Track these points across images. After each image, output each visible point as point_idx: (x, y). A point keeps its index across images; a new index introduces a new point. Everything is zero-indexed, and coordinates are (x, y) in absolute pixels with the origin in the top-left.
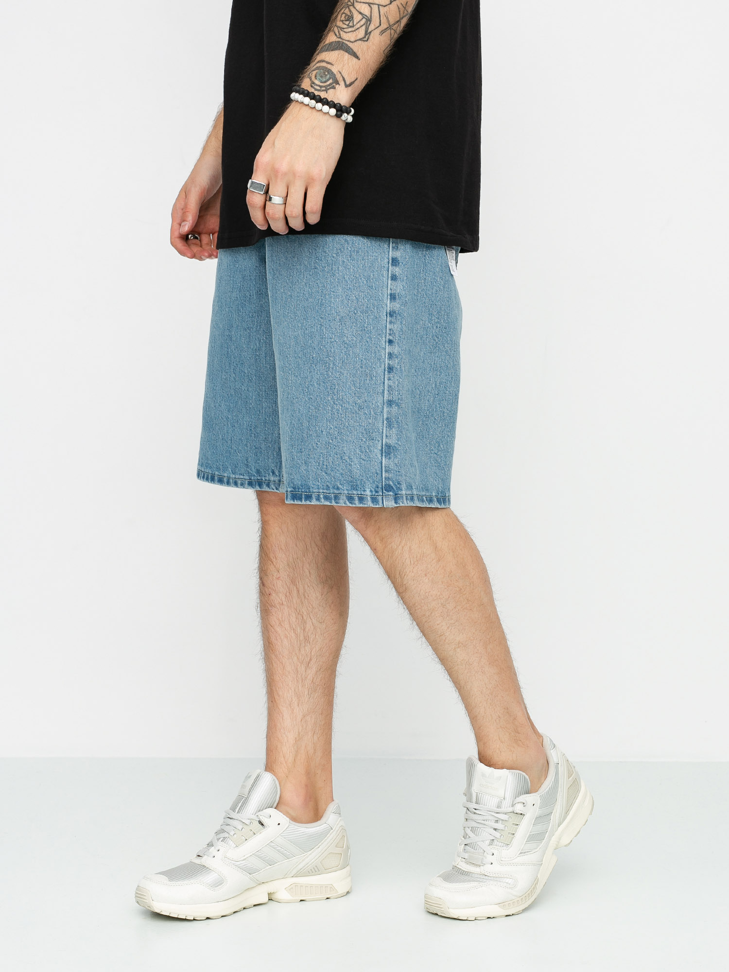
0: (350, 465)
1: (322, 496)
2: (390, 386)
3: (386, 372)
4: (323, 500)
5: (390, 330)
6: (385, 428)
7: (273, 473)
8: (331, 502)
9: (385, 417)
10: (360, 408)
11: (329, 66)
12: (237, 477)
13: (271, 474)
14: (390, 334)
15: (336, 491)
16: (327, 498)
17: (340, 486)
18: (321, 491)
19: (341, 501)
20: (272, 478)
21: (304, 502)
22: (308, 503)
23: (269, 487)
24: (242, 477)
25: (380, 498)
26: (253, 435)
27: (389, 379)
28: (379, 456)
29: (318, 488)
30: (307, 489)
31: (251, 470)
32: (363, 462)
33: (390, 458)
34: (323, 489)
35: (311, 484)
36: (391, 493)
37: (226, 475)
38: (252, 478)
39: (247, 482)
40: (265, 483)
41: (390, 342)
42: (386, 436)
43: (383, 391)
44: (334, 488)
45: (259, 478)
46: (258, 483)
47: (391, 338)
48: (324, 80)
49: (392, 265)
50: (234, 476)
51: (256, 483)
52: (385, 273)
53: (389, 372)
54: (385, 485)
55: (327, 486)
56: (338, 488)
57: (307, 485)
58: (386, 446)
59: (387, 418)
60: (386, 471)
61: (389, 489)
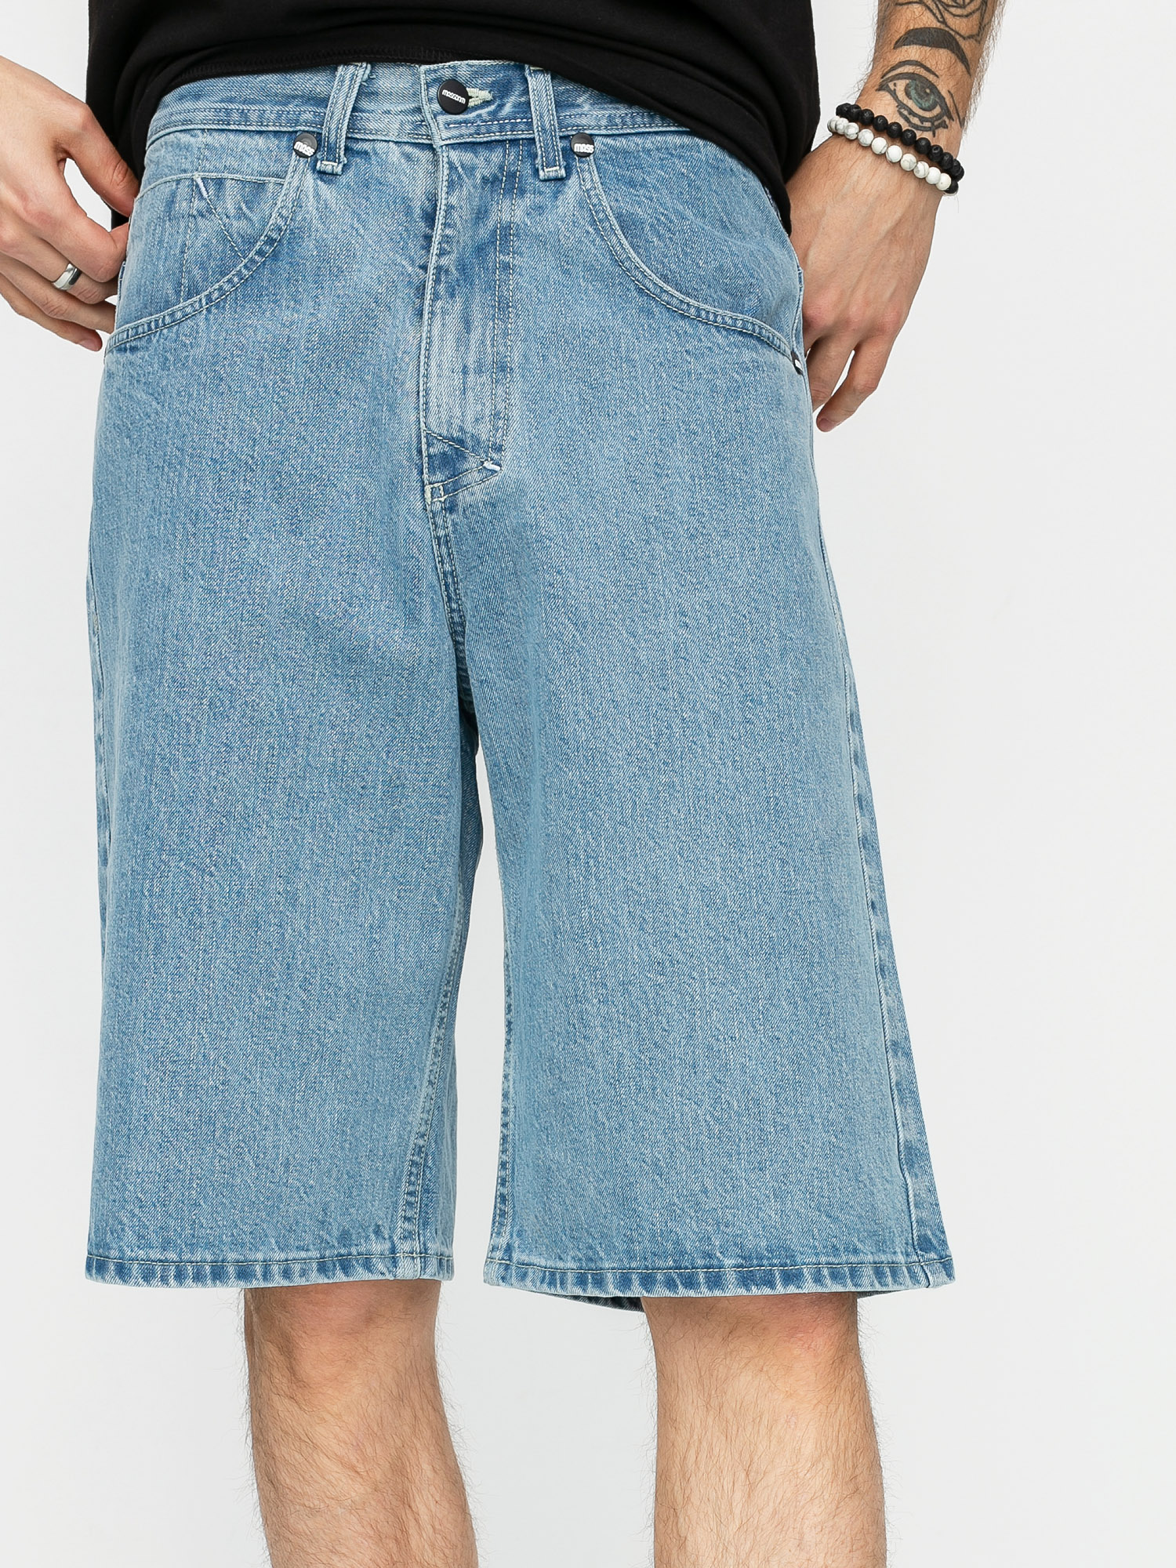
1: (825, 1272)
2: (889, 1010)
4: (828, 1281)
6: (896, 1107)
7: (378, 1232)
8: (845, 1286)
11: (931, 78)
12: (291, 1256)
13: (373, 1236)
15: (853, 1259)
16: (835, 1276)
17: (860, 1246)
18: (823, 1259)
21: (780, 1289)
22: (792, 1289)
24: (303, 1254)
25: (917, 1270)
27: (887, 993)
28: (900, 1171)
29: (817, 1254)
30: (787, 1257)
33: (917, 1175)
35: (794, 1243)
38: (327, 1253)
39: (315, 1265)
40: (357, 1261)
41: (873, 906)
42: (902, 1124)
43: (881, 1019)
44: (846, 1250)
45: (343, 1251)
46: (341, 1265)
48: (926, 105)
50: (283, 1256)
51: (335, 1266)
54: (920, 1237)
55: (834, 1246)
56: (856, 1251)
58: (906, 1147)
59: (897, 1084)
60: (916, 1206)
61: (925, 1244)
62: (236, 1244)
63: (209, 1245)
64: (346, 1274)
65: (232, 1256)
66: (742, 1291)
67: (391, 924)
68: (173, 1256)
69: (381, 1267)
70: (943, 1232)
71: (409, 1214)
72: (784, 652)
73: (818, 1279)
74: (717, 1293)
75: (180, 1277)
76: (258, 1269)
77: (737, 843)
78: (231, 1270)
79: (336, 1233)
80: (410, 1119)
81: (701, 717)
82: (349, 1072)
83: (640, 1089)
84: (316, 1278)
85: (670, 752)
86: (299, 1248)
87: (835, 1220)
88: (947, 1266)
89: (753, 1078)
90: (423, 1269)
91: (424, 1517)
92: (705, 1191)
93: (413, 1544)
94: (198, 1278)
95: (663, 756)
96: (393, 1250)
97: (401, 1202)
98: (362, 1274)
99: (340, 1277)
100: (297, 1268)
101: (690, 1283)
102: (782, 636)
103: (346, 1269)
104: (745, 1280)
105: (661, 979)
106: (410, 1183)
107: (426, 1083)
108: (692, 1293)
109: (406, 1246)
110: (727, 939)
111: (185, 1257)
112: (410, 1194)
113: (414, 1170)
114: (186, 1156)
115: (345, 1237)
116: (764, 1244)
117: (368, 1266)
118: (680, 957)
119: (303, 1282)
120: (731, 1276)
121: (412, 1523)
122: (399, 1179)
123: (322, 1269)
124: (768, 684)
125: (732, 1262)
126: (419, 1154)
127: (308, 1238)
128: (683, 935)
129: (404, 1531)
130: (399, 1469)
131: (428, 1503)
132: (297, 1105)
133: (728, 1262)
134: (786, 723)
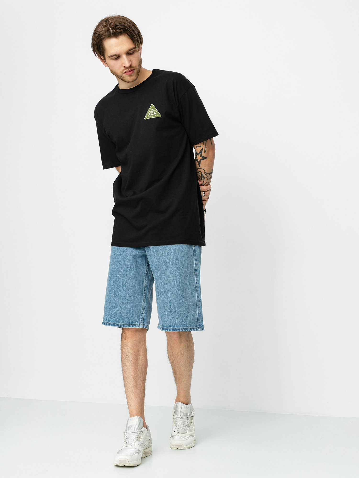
0: (190, 319)
1: (183, 329)
2: (198, 296)
3: (196, 292)
4: (183, 330)
5: (196, 280)
6: (197, 308)
7: (137, 322)
9: (197, 305)
10: (191, 303)
13: (136, 322)
14: (196, 281)
17: (188, 326)
19: (189, 330)
20: (137, 324)
23: (136, 327)
25: (198, 329)
26: (131, 310)
27: (197, 294)
28: (197, 316)
31: (130, 321)
32: (193, 318)
33: (199, 317)
34: (183, 327)
36: (201, 327)
37: (120, 323)
39: (128, 325)
41: (197, 283)
42: (198, 310)
43: (196, 297)
44: (186, 326)
45: (132, 324)
47: (197, 282)
49: (195, 261)
50: (123, 324)
52: (193, 263)
53: (197, 292)
54: (199, 325)
56: (187, 326)
57: (178, 326)
58: (198, 313)
59: (198, 305)
60: (199, 321)
61: (200, 325)
62: (117, 322)
63: (113, 321)
64: (133, 327)
65: (116, 323)
66: (173, 331)
67: (137, 283)
68: (109, 322)
69: (138, 326)
70: (203, 324)
71: (142, 320)
72: (181, 253)
73: (182, 330)
74: (170, 331)
75: (110, 325)
76: (120, 325)
77: (174, 277)
78: (116, 325)
79: (131, 321)
80: (141, 308)
81: (170, 261)
82: (131, 301)
83: (162, 306)
84: (128, 327)
85: (166, 266)
86: (126, 323)
87: (185, 323)
88: (203, 329)
89: (175, 305)
90: (144, 327)
91: (141, 359)
92: (169, 319)
93: (139, 362)
94: (112, 325)
95: (165, 266)
96: (140, 324)
97: (140, 318)
98: (135, 327)
99: (132, 327)
100: (125, 325)
101: (167, 330)
102: (181, 251)
103: (133, 326)
104: (173, 330)
105: (164, 293)
106: (142, 316)
107: (142, 303)
108: (168, 331)
109: (141, 324)
110: (172, 288)
111: (111, 322)
112: (142, 317)
113: (142, 314)
114: (111, 310)
115: (132, 322)
116: (175, 325)
117: (136, 326)
118: (166, 290)
119: (126, 327)
120: (171, 329)
121: (139, 359)
122: (140, 315)
123: (129, 326)
124: (179, 257)
125: (172, 327)
126: (143, 312)
127: (127, 322)
128: (167, 288)
129: (138, 359)
130: (138, 351)
131: (141, 357)
132: (124, 305)
133: (171, 327)
134: (181, 262)
